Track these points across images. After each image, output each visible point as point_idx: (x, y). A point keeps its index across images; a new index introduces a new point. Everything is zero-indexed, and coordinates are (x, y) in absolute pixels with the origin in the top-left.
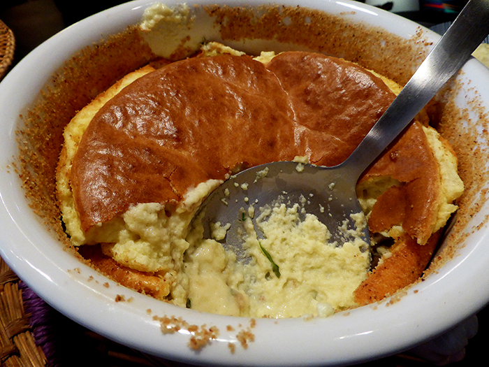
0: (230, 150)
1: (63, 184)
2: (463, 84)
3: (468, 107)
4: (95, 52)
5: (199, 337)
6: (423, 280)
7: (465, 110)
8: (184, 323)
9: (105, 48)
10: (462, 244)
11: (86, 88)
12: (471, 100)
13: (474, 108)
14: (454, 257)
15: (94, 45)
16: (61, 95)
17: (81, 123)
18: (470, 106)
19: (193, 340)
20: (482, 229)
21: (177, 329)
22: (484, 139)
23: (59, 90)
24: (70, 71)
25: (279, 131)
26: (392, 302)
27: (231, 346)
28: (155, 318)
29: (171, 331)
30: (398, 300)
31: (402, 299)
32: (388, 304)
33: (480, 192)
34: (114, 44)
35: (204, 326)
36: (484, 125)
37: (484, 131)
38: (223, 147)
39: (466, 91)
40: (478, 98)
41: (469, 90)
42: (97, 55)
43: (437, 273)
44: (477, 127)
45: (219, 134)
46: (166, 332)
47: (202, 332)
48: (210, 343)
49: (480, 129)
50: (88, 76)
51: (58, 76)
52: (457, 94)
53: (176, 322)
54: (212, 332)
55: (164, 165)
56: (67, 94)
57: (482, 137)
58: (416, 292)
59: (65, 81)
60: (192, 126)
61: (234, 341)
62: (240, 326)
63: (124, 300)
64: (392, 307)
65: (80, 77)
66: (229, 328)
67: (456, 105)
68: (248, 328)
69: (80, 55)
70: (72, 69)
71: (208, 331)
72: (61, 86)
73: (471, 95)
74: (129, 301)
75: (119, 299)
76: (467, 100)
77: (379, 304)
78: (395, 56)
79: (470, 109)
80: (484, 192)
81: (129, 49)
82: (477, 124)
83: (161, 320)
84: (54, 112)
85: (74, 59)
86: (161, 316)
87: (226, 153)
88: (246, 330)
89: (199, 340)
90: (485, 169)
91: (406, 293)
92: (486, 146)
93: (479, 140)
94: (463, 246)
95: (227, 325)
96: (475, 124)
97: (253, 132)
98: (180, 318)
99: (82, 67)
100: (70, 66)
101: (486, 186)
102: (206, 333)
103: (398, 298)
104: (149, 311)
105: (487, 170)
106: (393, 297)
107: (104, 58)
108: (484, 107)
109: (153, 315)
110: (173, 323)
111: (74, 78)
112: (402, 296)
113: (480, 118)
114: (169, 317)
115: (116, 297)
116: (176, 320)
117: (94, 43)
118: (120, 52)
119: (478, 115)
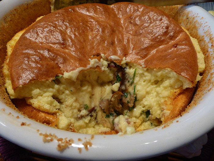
0: (90, 48)
1: (5, 69)
2: (202, 24)
3: (204, 35)
4: (26, 7)
5: (63, 144)
6: (181, 116)
7: (203, 36)
8: (56, 137)
9: (31, 5)
10: (200, 99)
11: (22, 25)
12: (206, 31)
13: (207, 35)
14: (196, 105)
15: (26, 4)
16: (8, 27)
17: (16, 39)
18: (205, 34)
19: (59, 146)
20: (211, 91)
21: (52, 140)
22: (212, 49)
23: (7, 24)
24: (13, 15)
25: (116, 37)
26: (165, 127)
27: (80, 149)
28: (41, 134)
29: (48, 141)
30: (168, 126)
31: (170, 125)
32: (163, 128)
33: (210, 74)
34: (36, 4)
35: (66, 138)
36: (212, 43)
37: (212, 46)
38: (86, 47)
39: (204, 27)
40: (209, 30)
41: (205, 27)
42: (27, 9)
43: (188, 112)
44: (208, 44)
45: (85, 41)
46: (46, 141)
47: (64, 142)
48: (69, 148)
49: (210, 45)
50: (23, 19)
51: (7, 17)
52: (199, 29)
53: (52, 137)
54: (70, 142)
55: (56, 57)
56: (12, 27)
57: (211, 49)
58: (177, 121)
59: (11, 20)
60: (71, 38)
61: (81, 146)
62: (85, 138)
63: (26, 125)
64: (165, 129)
65: (19, 19)
66: (79, 140)
67: (199, 34)
68: (89, 140)
69: (18, 8)
70: (14, 14)
71: (68, 141)
72: (9, 23)
73: (206, 29)
74: (28, 125)
75: (23, 124)
76: (204, 31)
77: (158, 128)
78: (170, 12)
79: (205, 36)
80: (212, 74)
81: (44, 7)
82: (208, 43)
83: (44, 135)
84: (4, 35)
85: (15, 10)
86: (44, 133)
87: (88, 50)
88: (88, 141)
89: (63, 146)
90: (212, 63)
91: (172, 122)
92: (213, 53)
93: (209, 50)
94: (201, 100)
95: (78, 138)
96: (207, 42)
97: (102, 38)
98: (54, 134)
99: (20, 14)
100: (13, 13)
101: (213, 71)
102: (67, 142)
103: (168, 124)
104: (38, 130)
105: (213, 64)
106: (166, 124)
107: (31, 10)
108: (212, 34)
109: (40, 132)
110: (50, 137)
111: (15, 19)
112: (170, 124)
113: (210, 40)
114: (48, 134)
115: (21, 123)
116: (51, 135)
117: (26, 3)
118: (39, 8)
119: (209, 38)
